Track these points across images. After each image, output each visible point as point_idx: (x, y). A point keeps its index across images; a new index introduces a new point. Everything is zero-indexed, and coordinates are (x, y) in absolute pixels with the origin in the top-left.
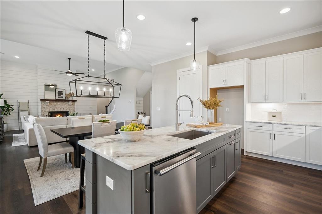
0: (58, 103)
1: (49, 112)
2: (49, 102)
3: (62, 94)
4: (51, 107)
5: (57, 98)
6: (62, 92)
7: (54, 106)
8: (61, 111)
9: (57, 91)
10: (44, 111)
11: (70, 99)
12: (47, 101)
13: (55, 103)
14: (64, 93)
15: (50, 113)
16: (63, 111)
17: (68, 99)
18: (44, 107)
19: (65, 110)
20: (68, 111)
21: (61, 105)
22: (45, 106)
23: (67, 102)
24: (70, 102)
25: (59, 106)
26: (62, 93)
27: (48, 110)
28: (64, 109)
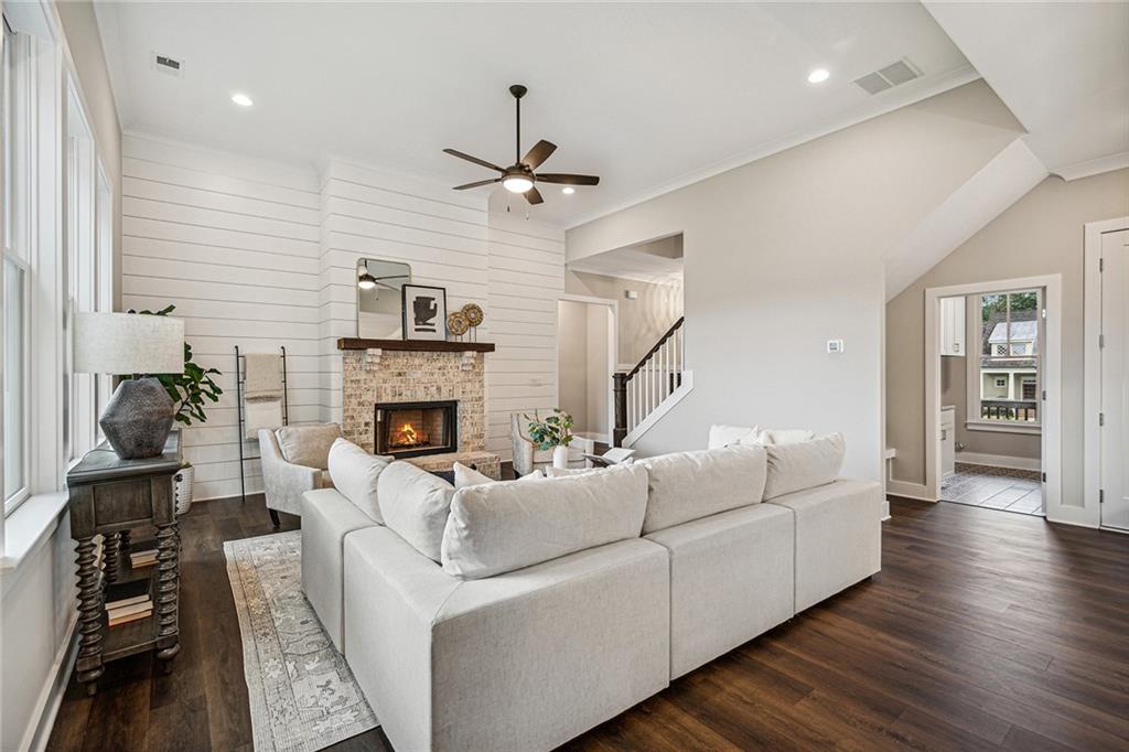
0: (418, 359)
1: (378, 407)
2: (379, 351)
3: (433, 313)
4: (385, 382)
5: (413, 335)
6: (432, 303)
7: (400, 374)
8: (428, 400)
9: (412, 294)
10: (354, 401)
11: (465, 339)
12: (370, 351)
13: (400, 360)
14: (440, 310)
15: (379, 412)
16: (436, 398)
17: (459, 339)
18: (359, 381)
19: (444, 397)
20: (455, 403)
21: (426, 368)
22: (362, 376)
23: (452, 354)
24: (469, 354)
25: (419, 374)
26: (432, 307)
27: (371, 398)
28: (439, 389)
